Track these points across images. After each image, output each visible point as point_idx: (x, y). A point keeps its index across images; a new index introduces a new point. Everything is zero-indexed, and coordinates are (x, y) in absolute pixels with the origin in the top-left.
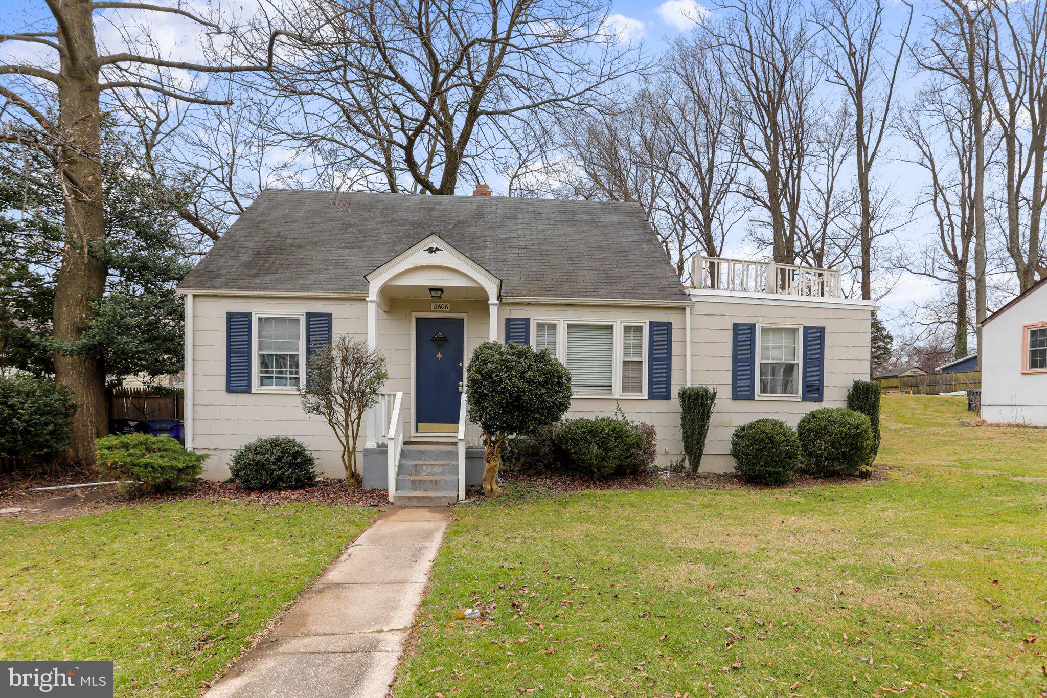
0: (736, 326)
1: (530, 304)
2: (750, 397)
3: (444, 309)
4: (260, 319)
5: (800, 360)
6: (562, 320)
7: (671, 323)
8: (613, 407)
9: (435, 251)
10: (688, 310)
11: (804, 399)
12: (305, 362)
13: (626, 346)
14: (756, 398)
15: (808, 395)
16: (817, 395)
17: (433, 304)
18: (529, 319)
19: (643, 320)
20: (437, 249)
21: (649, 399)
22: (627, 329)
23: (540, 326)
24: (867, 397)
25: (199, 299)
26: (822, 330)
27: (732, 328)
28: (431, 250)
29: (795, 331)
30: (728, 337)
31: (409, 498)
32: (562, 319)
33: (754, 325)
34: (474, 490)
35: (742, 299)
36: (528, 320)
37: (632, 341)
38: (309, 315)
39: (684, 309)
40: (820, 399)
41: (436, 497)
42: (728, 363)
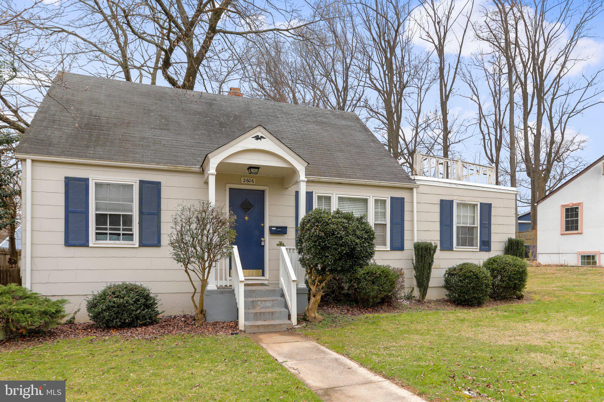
0: (442, 201)
1: (312, 182)
2: (451, 249)
3: (251, 183)
4: (96, 184)
5: (478, 224)
6: (334, 194)
7: (404, 198)
9: (260, 139)
10: (415, 190)
11: (481, 250)
12: (138, 221)
13: (376, 213)
14: (454, 249)
15: (483, 247)
16: (487, 247)
17: (242, 178)
18: (312, 193)
19: (387, 195)
20: (262, 137)
21: (391, 250)
22: (376, 201)
23: (320, 198)
24: (518, 248)
25: (36, 164)
26: (490, 205)
27: (439, 203)
28: (257, 138)
29: (474, 206)
30: (437, 209)
31: (258, 326)
33: (453, 201)
34: (303, 318)
35: (445, 184)
37: (379, 210)
38: (142, 183)
39: (411, 189)
40: (489, 250)
41: (278, 325)
42: (437, 226)
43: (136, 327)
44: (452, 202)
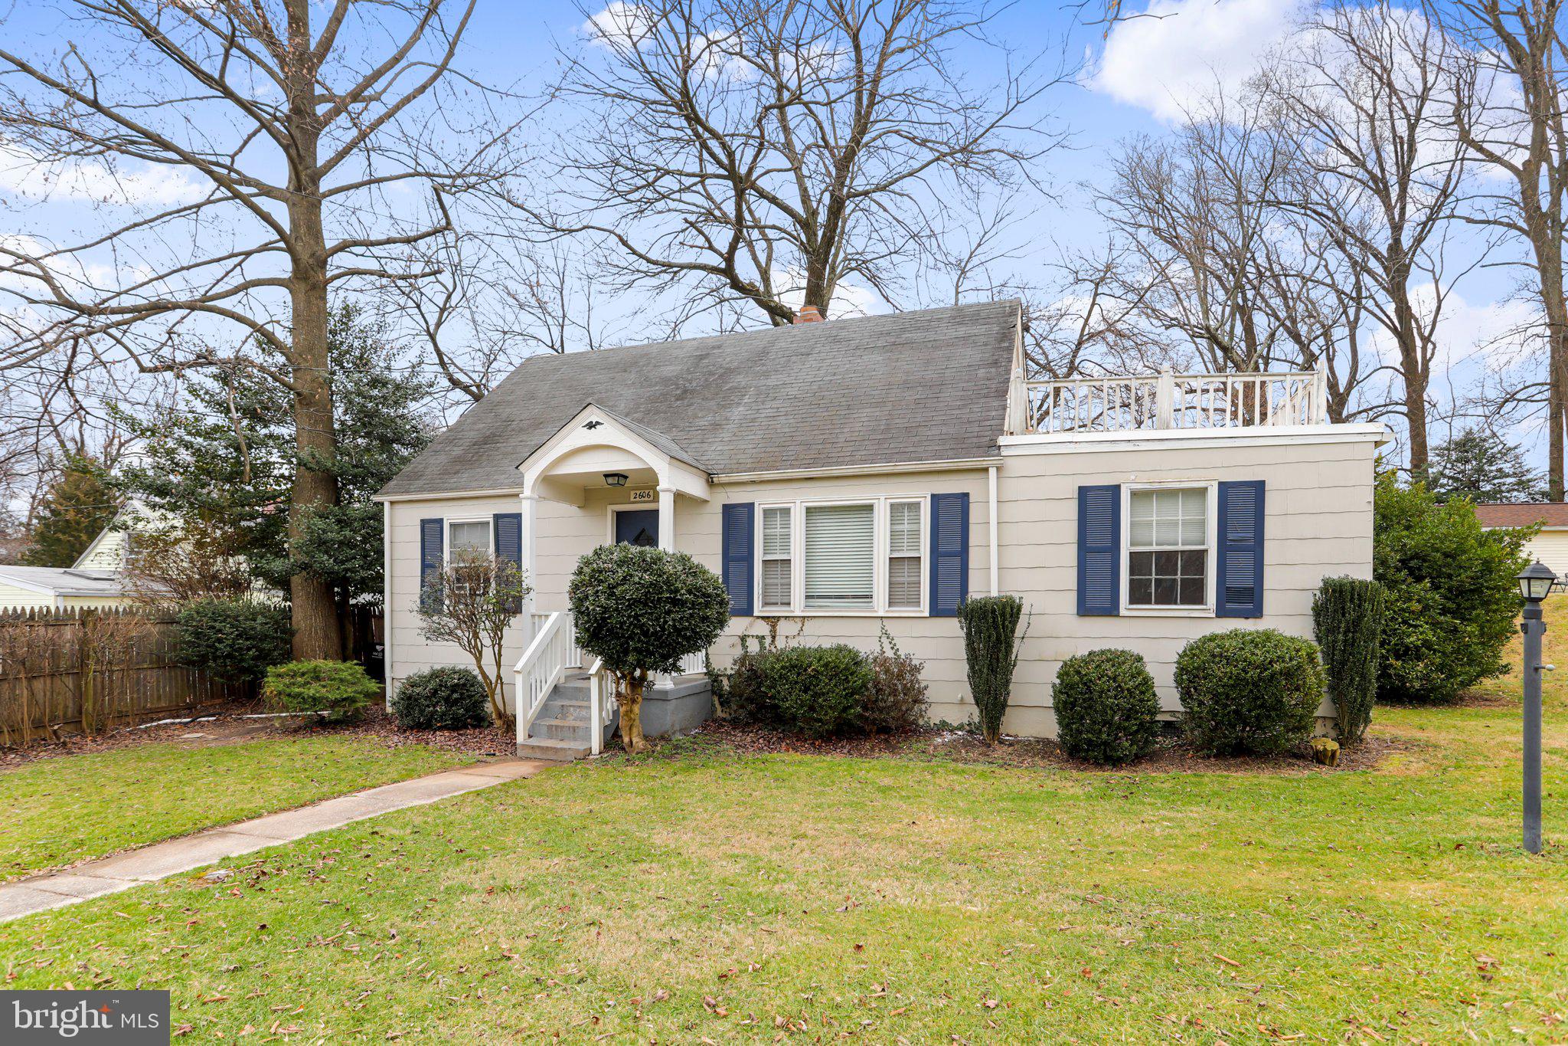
0: (1083, 491)
1: (753, 482)
2: (1111, 611)
3: (646, 499)
4: (451, 525)
5: (1211, 543)
6: (798, 502)
7: (967, 495)
8: (875, 628)
9: (594, 426)
10: (993, 472)
11: (1222, 612)
13: (893, 534)
14: (1123, 612)
15: (1229, 606)
16: (1251, 606)
17: (632, 493)
18: (752, 505)
19: (921, 493)
20: (598, 423)
21: (932, 615)
22: (896, 509)
23: (768, 513)
25: (397, 506)
26: (1258, 488)
27: (1076, 495)
28: (591, 426)
29: (1203, 491)
30: (1071, 510)
31: (533, 747)
32: (798, 500)
33: (1117, 487)
35: (1095, 444)
36: (750, 506)
37: (906, 527)
38: (497, 517)
39: (986, 470)
40: (1257, 613)
42: (1069, 555)
43: (435, 731)
44: (1116, 489)
